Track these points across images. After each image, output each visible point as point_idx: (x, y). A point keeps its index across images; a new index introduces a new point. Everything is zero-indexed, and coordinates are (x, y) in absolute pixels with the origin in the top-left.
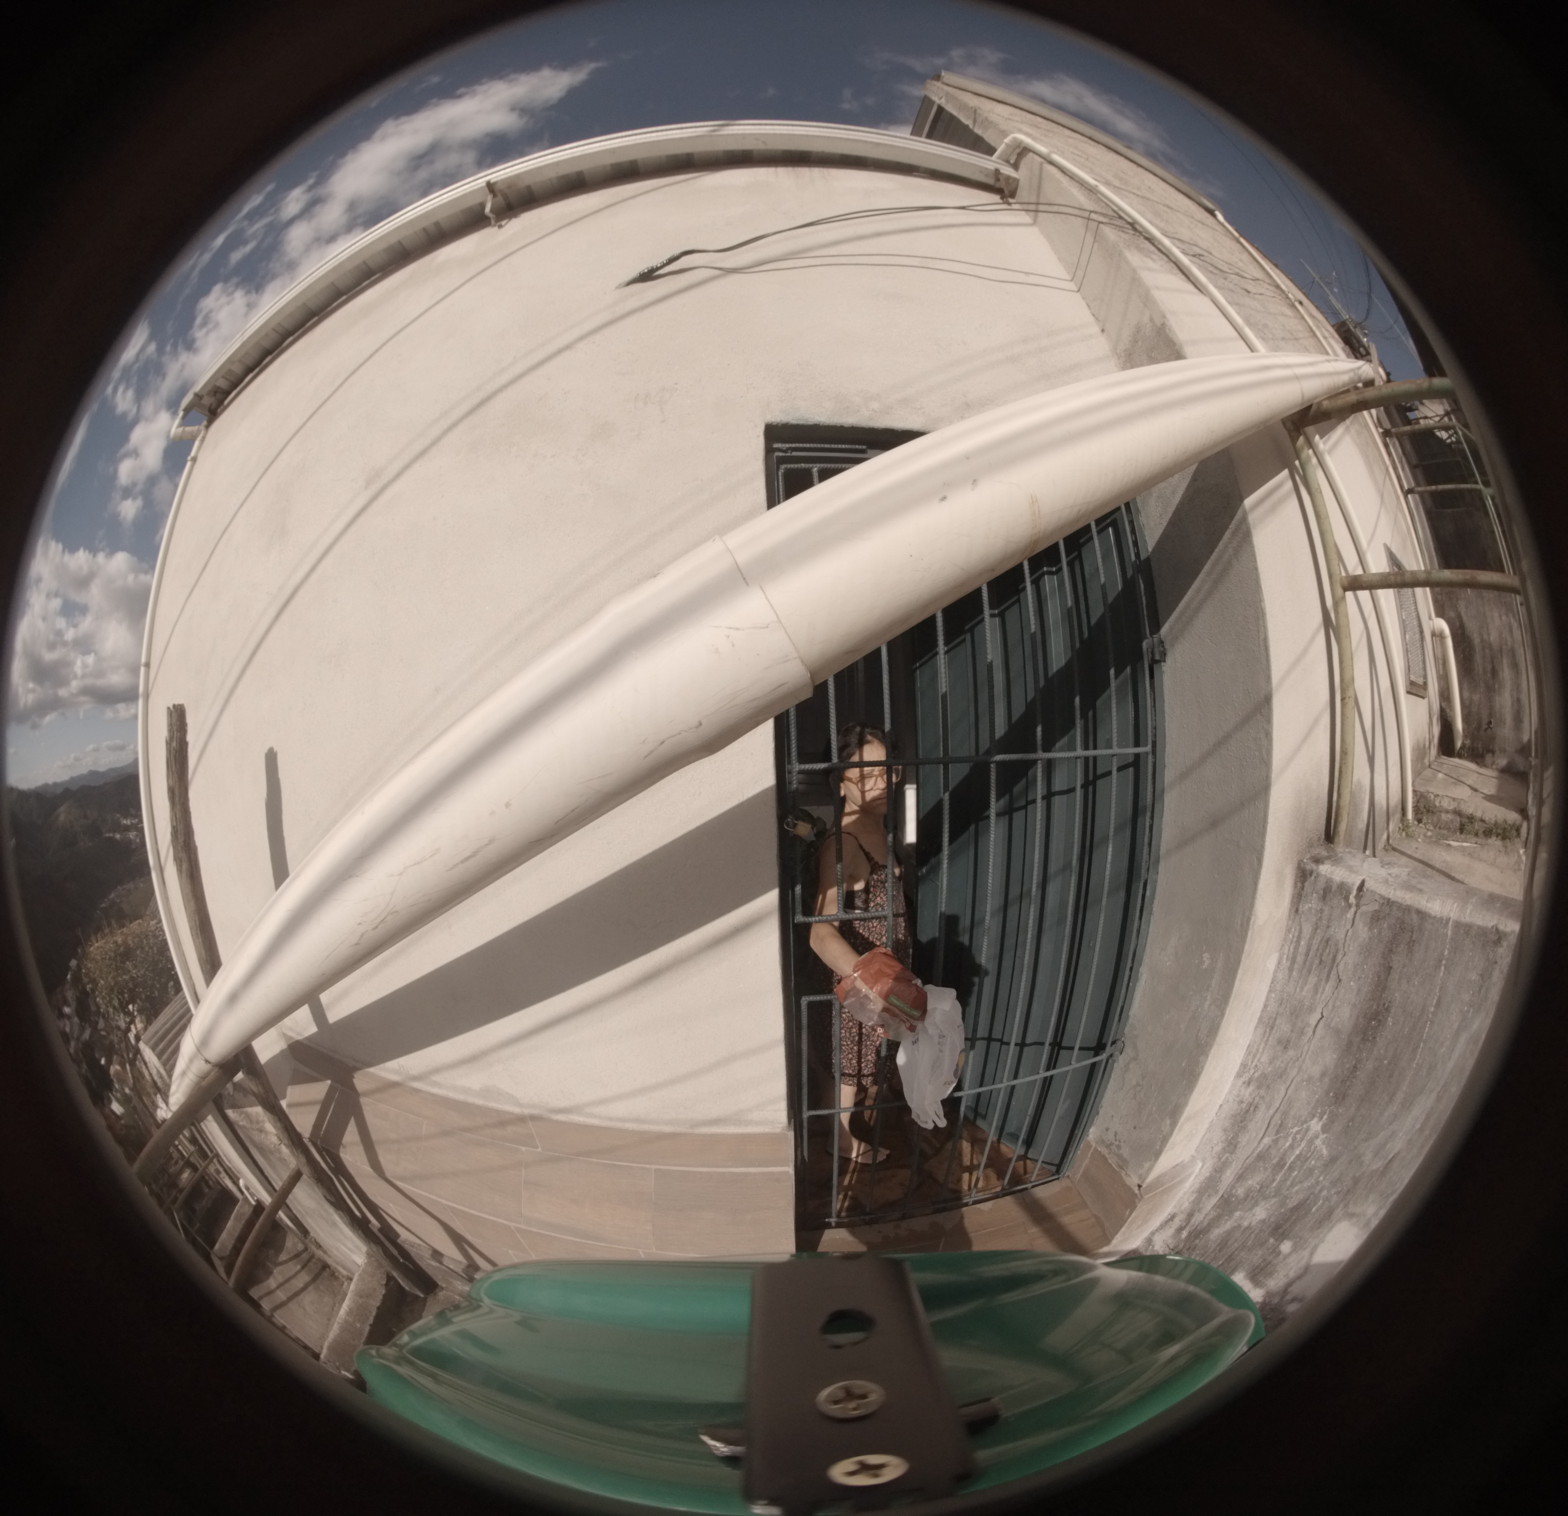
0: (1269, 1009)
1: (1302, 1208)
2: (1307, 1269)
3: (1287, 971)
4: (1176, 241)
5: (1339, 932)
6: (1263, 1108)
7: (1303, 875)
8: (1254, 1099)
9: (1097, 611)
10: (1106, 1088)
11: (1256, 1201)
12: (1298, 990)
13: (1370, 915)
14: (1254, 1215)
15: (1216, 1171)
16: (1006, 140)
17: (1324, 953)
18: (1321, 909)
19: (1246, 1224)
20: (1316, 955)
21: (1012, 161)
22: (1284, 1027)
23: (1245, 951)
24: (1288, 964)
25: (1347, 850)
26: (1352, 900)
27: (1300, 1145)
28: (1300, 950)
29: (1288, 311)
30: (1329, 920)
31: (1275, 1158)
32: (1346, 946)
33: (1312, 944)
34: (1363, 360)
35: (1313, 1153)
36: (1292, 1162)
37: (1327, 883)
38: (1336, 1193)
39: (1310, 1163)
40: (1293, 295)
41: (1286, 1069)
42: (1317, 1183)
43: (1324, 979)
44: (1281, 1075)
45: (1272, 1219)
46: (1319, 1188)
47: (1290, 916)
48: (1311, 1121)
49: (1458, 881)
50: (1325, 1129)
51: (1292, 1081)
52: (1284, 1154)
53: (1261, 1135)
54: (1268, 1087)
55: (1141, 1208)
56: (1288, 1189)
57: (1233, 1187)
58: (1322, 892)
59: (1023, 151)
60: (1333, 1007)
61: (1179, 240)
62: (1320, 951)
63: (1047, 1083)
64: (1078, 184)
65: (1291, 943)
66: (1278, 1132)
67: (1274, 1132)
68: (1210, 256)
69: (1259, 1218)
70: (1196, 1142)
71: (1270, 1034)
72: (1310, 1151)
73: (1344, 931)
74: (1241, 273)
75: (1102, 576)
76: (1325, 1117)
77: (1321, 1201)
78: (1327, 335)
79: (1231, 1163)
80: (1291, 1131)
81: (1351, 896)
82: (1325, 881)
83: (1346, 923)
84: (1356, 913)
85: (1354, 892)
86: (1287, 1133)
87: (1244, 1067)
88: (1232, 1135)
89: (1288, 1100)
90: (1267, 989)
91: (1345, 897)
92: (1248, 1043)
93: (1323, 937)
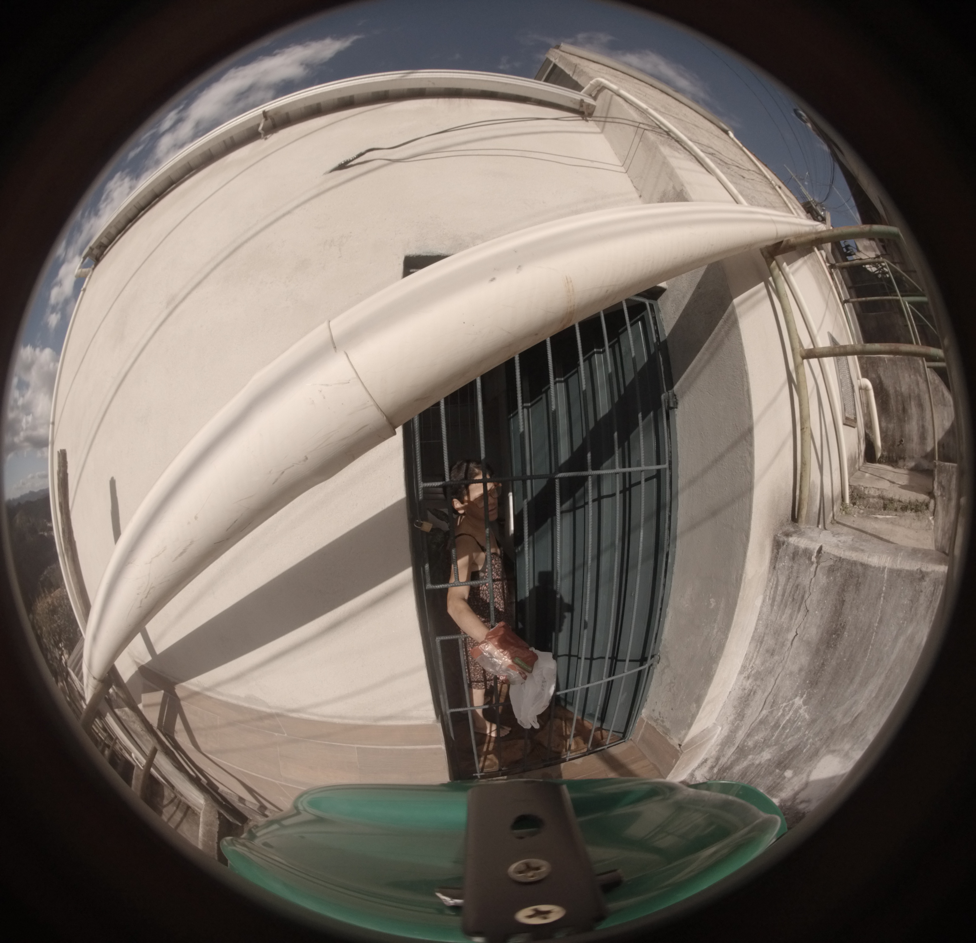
0: (758, 631)
1: (795, 752)
3: (770, 606)
5: (805, 580)
6: (759, 692)
7: (778, 545)
8: (753, 687)
10: (650, 684)
11: (762, 749)
12: (778, 618)
13: (827, 568)
14: (762, 757)
15: (731, 732)
16: (591, 82)
17: (796, 594)
18: (792, 566)
19: (757, 762)
20: (790, 596)
21: (593, 95)
22: (770, 642)
24: (770, 602)
25: (808, 527)
26: (814, 559)
27: (789, 713)
28: (778, 593)
29: (770, 190)
30: (798, 572)
31: (772, 722)
32: (811, 588)
33: (786, 588)
35: (799, 718)
36: (784, 724)
37: (795, 549)
38: (818, 740)
39: (798, 723)
41: (773, 668)
42: (805, 735)
43: (797, 610)
44: (770, 672)
45: (775, 758)
46: (806, 738)
47: (769, 571)
48: (795, 698)
49: (888, 541)
50: (805, 703)
51: (779, 675)
52: (778, 720)
53: (760, 709)
54: (762, 679)
55: (683, 758)
56: (784, 740)
57: (745, 741)
58: (792, 555)
59: (602, 88)
60: (804, 628)
61: (699, 143)
62: (792, 593)
63: (610, 685)
64: (634, 108)
65: (772, 588)
66: (772, 706)
67: (770, 706)
68: (720, 155)
69: (766, 758)
70: (715, 715)
71: (760, 647)
72: (796, 717)
73: (809, 580)
74: (740, 166)
75: (633, 353)
76: (805, 696)
77: (809, 746)
79: (741, 726)
80: (781, 705)
81: (813, 557)
82: (794, 548)
83: (810, 574)
84: (817, 567)
85: (815, 554)
86: (779, 707)
87: (744, 668)
88: (740, 710)
89: (777, 686)
90: (756, 619)
91: (808, 558)
92: (745, 653)
93: (794, 584)
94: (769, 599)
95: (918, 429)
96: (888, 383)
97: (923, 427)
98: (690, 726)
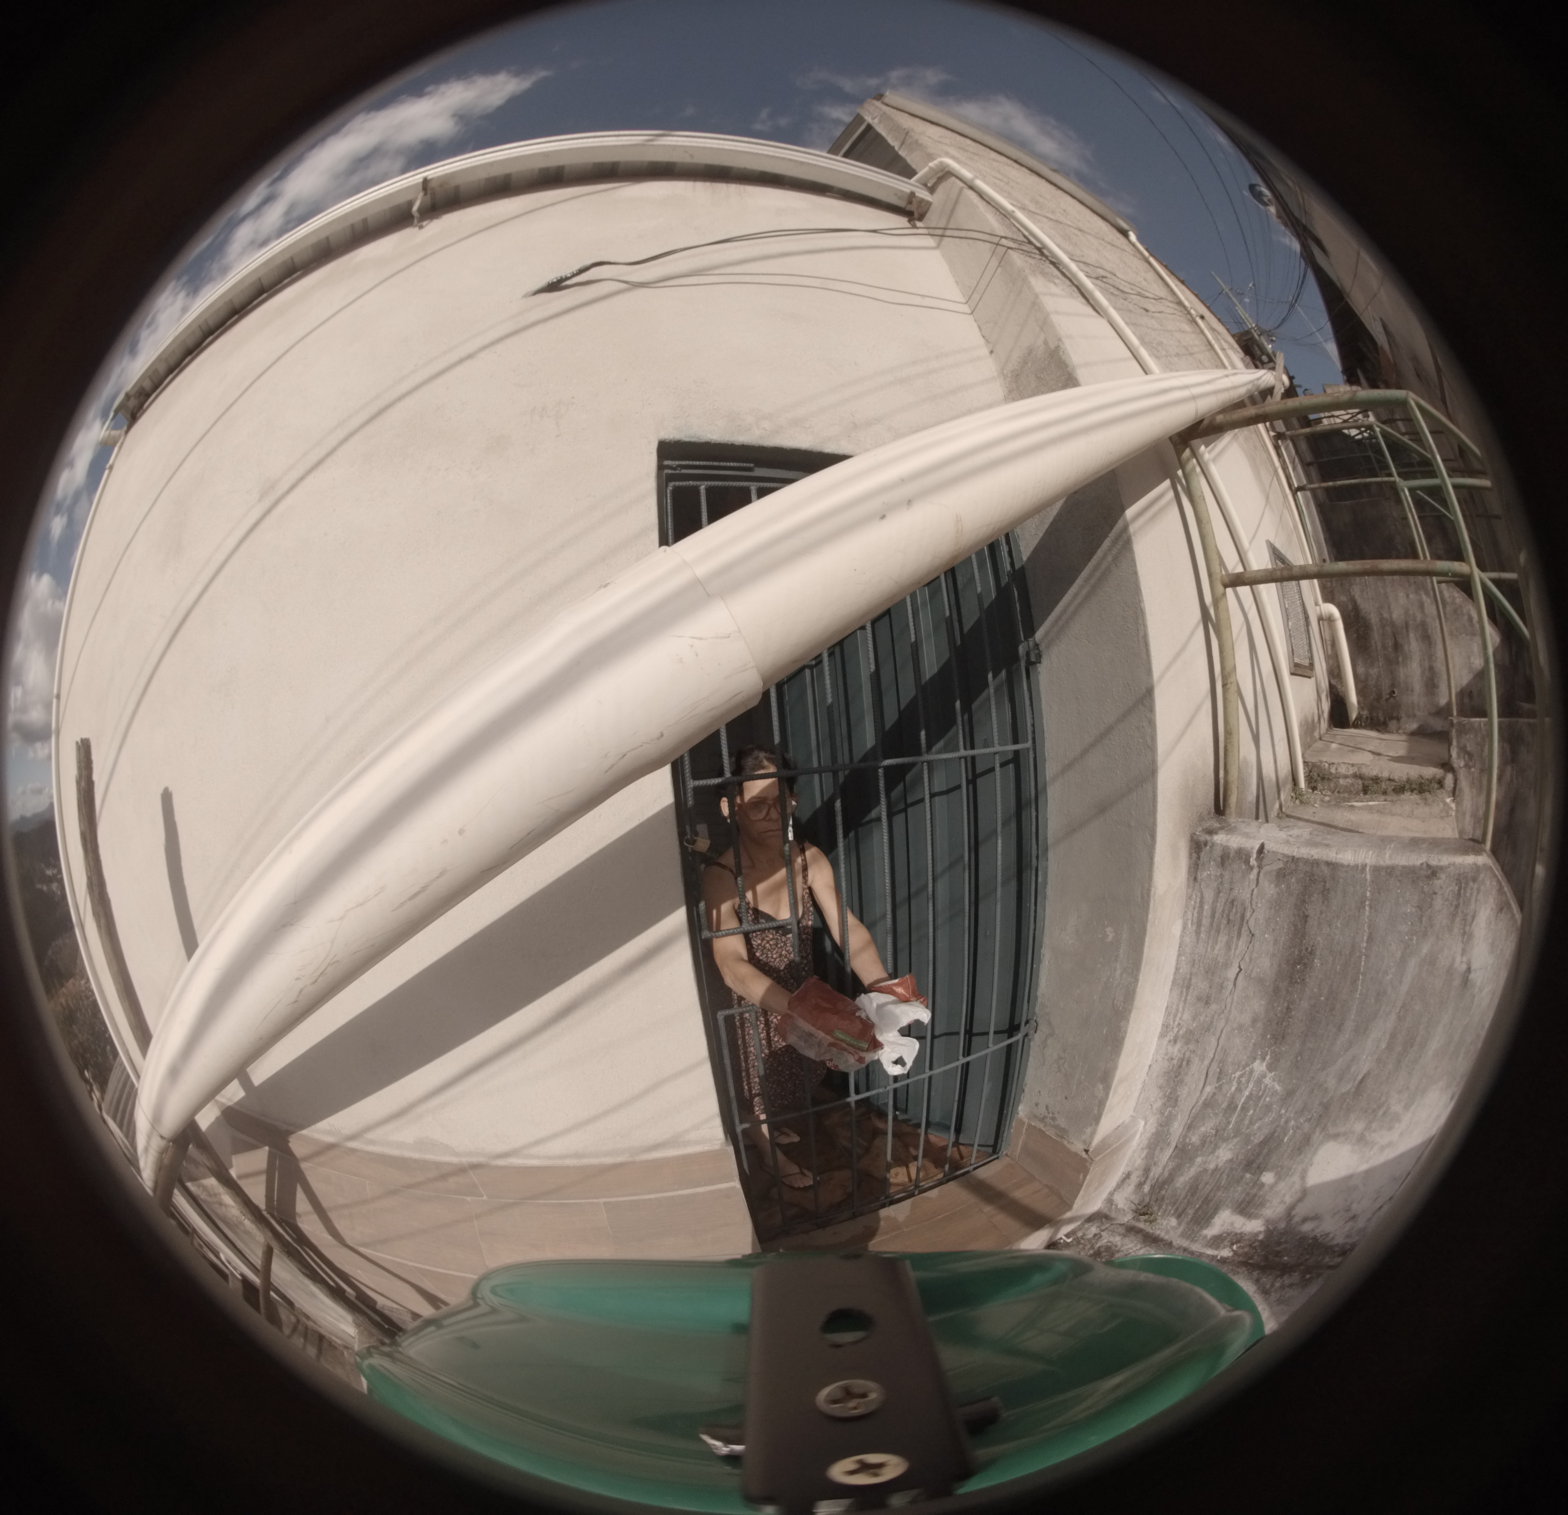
0: (1181, 971)
1: (1271, 1141)
2: (1304, 1193)
3: (1193, 935)
4: (1081, 265)
5: (1243, 892)
6: (1196, 1061)
7: (1197, 847)
8: (1184, 1054)
9: (971, 617)
10: (1027, 1065)
11: (1216, 1145)
12: (1209, 950)
13: (1275, 873)
14: (1218, 1157)
15: (1161, 1126)
17: (1231, 914)
18: (1221, 875)
19: (1212, 1166)
20: (1223, 916)
22: (1201, 985)
23: (1149, 920)
24: (1194, 927)
25: (1239, 820)
26: (1253, 862)
27: (1248, 1086)
28: (1205, 913)
29: (1187, 327)
30: (1231, 882)
31: (1223, 1103)
32: (1254, 903)
33: (1216, 907)
34: (1263, 368)
35: (1265, 1091)
36: (1243, 1103)
37: (1223, 850)
38: (1305, 1121)
39: (1265, 1100)
40: (1195, 310)
41: (1212, 1022)
42: (1280, 1116)
43: (1235, 937)
44: (1208, 1028)
45: (1240, 1157)
46: (1283, 1120)
47: (1188, 885)
48: (1252, 1063)
50: (1271, 1069)
51: (1222, 1032)
52: (1233, 1097)
53: (1202, 1085)
54: (1197, 1041)
56: (1248, 1128)
57: (1184, 1137)
58: (1219, 859)
60: (1251, 959)
61: (1084, 263)
62: (1226, 912)
63: (966, 1067)
64: (995, 209)
65: (1194, 909)
66: (1219, 1079)
67: (1215, 1080)
68: (1114, 278)
69: (1225, 1159)
70: (1133, 1103)
71: (1187, 994)
72: (1260, 1090)
73: (1249, 891)
74: (1143, 292)
75: (978, 585)
76: (1268, 1058)
77: (1291, 1131)
78: (1225, 346)
79: (1176, 1116)
80: (1233, 1076)
81: (1251, 860)
82: (1221, 849)
83: (1249, 883)
84: (1259, 874)
85: (1255, 856)
86: (1230, 1079)
87: (1167, 1027)
88: (1169, 1091)
89: (1222, 1048)
90: (1176, 954)
91: (1245, 861)
92: (1166, 1005)
93: (1227, 900)
94: (1192, 923)
95: (1423, 673)
96: (1369, 609)
97: (1431, 668)
98: (1097, 1119)
